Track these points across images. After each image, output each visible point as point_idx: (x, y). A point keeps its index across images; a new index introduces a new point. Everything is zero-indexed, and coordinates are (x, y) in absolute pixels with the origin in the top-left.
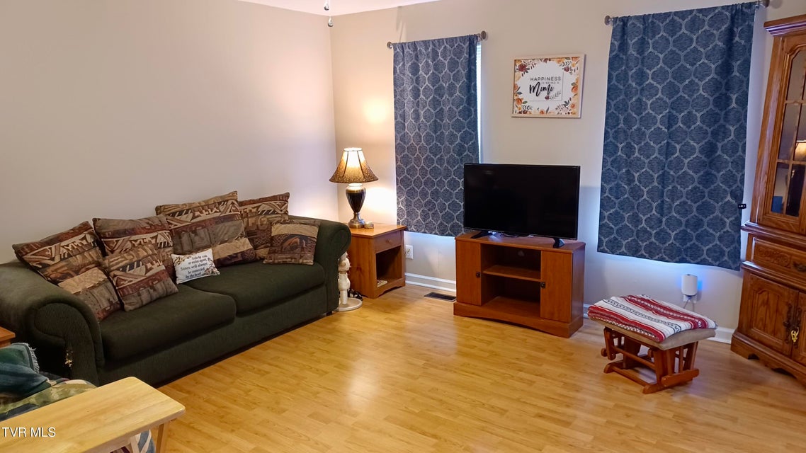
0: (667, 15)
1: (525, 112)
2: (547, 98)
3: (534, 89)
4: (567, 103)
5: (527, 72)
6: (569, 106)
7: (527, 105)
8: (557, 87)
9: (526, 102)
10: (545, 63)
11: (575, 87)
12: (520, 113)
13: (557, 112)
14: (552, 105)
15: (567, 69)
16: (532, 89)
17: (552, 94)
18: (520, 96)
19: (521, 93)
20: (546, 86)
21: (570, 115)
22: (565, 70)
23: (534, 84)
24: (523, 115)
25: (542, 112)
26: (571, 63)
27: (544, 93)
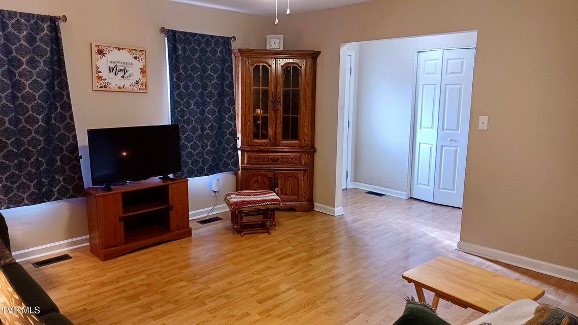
0: (196, 34)
1: (105, 87)
2: (123, 77)
3: (113, 69)
4: (137, 82)
5: (105, 56)
6: (139, 84)
7: (106, 81)
8: (130, 70)
9: (106, 79)
10: (118, 51)
11: (143, 71)
12: (101, 87)
13: (131, 88)
14: (127, 83)
15: (136, 58)
16: (111, 70)
17: (127, 74)
18: (100, 75)
19: (100, 72)
20: (123, 68)
21: (141, 91)
22: (134, 58)
23: (112, 66)
24: (103, 89)
25: (120, 88)
26: (138, 54)
27: (121, 74)
